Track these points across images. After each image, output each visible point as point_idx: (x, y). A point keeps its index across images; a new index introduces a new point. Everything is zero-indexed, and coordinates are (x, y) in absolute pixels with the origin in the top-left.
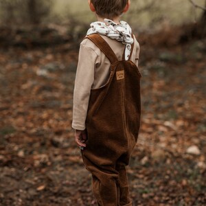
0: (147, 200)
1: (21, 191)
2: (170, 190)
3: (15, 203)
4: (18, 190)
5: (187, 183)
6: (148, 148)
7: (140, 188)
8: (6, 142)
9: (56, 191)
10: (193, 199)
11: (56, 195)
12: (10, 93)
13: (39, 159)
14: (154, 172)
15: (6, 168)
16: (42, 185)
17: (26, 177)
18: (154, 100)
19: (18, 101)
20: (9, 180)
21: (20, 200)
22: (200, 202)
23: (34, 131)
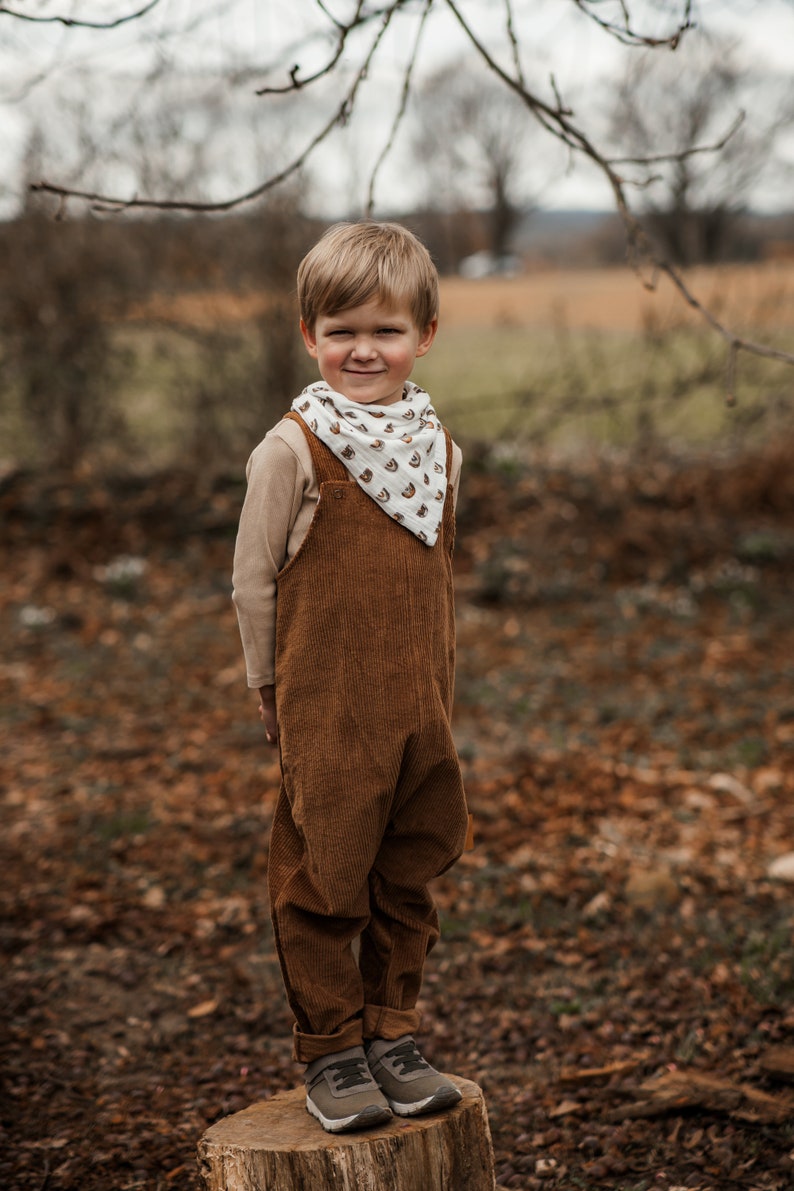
0: (571, 1035)
1: (133, 1021)
2: (665, 1002)
3: (103, 1061)
4: (121, 1018)
5: (733, 975)
6: (627, 864)
7: (558, 998)
8: (113, 865)
9: (252, 1016)
10: (741, 1028)
11: (252, 1028)
12: (169, 702)
13: (214, 915)
14: (621, 943)
15: (96, 949)
16: (209, 998)
17: (160, 976)
18: (696, 702)
19: (193, 726)
20: (99, 987)
21: (123, 1051)
22: (766, 1035)
23: (223, 822)
